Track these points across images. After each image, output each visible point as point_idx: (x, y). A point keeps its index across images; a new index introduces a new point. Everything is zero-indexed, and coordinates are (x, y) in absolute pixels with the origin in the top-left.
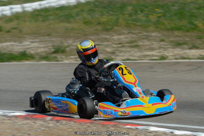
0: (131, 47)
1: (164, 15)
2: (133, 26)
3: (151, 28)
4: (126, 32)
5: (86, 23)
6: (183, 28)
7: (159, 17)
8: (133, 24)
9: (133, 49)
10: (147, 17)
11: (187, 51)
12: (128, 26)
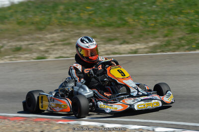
0: (64, 45)
1: (95, 13)
2: (65, 24)
3: (83, 26)
4: (58, 30)
5: (19, 23)
6: (114, 24)
7: (90, 14)
8: (65, 22)
9: (65, 46)
10: (78, 15)
11: (118, 46)
12: (60, 25)
